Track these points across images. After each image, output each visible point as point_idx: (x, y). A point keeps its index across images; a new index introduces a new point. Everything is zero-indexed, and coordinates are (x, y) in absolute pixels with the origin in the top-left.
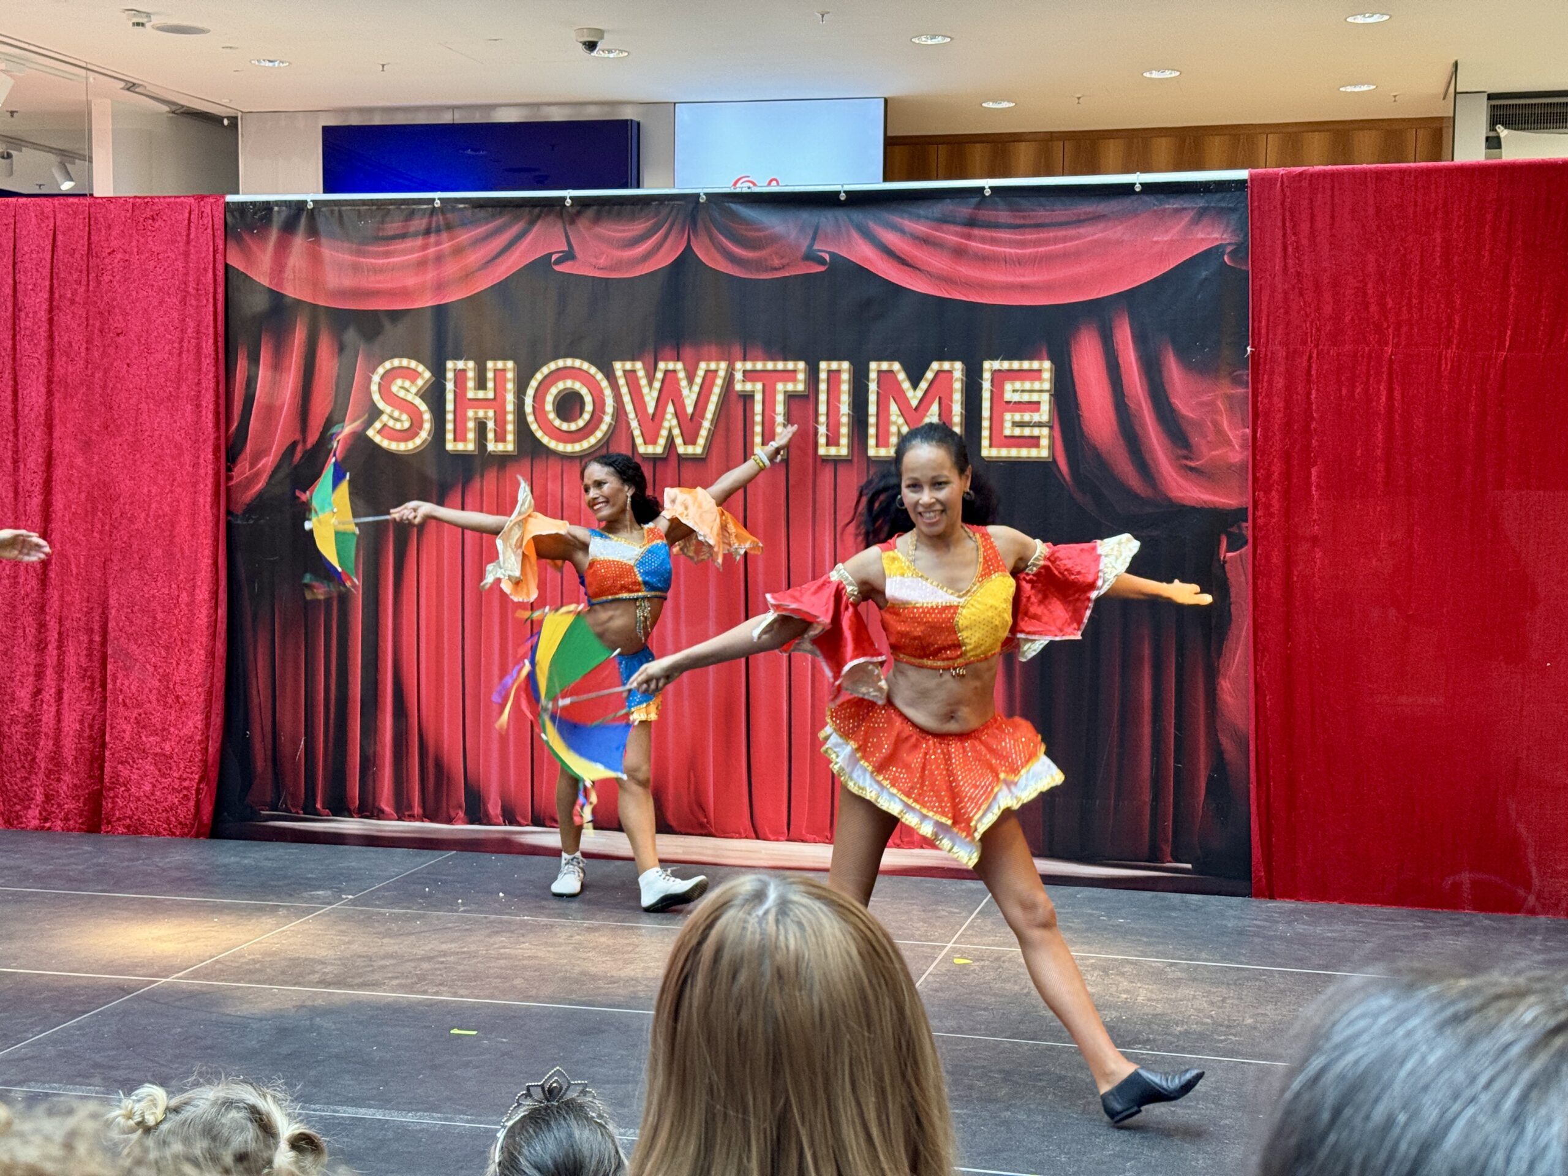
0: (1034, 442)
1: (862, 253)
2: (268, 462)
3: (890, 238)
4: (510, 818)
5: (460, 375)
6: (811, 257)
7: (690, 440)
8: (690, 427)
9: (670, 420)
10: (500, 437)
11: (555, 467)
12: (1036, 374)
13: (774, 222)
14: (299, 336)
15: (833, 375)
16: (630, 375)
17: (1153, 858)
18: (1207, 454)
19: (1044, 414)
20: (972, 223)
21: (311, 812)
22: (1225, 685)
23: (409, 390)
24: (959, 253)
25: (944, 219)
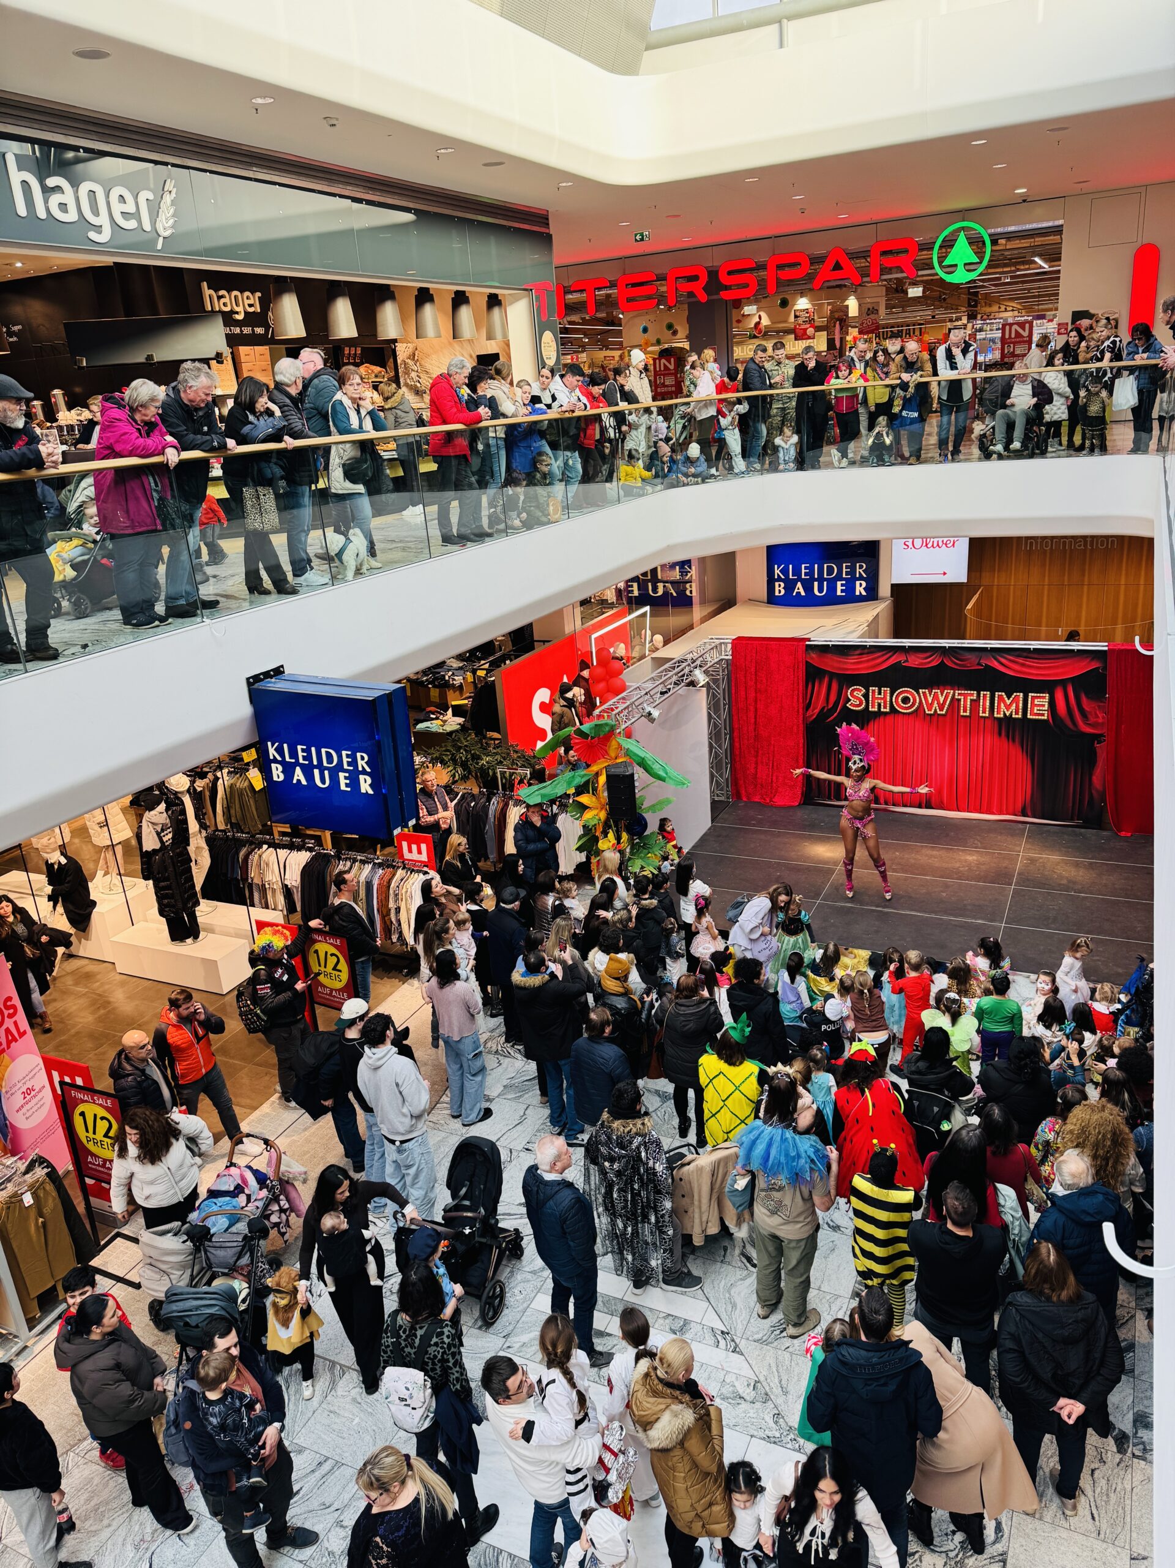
0: (1043, 715)
1: (995, 664)
2: (817, 711)
3: (1003, 660)
4: (886, 804)
5: (873, 691)
6: (979, 664)
7: (941, 710)
8: (941, 708)
9: (936, 705)
10: (885, 707)
11: (901, 716)
12: (1044, 697)
13: (968, 655)
14: (826, 680)
15: (985, 696)
16: (924, 693)
17: (1072, 819)
18: (1092, 720)
19: (1046, 708)
20: (1026, 657)
21: (830, 799)
22: (1094, 777)
23: (859, 695)
24: (1023, 665)
25: (1018, 656)
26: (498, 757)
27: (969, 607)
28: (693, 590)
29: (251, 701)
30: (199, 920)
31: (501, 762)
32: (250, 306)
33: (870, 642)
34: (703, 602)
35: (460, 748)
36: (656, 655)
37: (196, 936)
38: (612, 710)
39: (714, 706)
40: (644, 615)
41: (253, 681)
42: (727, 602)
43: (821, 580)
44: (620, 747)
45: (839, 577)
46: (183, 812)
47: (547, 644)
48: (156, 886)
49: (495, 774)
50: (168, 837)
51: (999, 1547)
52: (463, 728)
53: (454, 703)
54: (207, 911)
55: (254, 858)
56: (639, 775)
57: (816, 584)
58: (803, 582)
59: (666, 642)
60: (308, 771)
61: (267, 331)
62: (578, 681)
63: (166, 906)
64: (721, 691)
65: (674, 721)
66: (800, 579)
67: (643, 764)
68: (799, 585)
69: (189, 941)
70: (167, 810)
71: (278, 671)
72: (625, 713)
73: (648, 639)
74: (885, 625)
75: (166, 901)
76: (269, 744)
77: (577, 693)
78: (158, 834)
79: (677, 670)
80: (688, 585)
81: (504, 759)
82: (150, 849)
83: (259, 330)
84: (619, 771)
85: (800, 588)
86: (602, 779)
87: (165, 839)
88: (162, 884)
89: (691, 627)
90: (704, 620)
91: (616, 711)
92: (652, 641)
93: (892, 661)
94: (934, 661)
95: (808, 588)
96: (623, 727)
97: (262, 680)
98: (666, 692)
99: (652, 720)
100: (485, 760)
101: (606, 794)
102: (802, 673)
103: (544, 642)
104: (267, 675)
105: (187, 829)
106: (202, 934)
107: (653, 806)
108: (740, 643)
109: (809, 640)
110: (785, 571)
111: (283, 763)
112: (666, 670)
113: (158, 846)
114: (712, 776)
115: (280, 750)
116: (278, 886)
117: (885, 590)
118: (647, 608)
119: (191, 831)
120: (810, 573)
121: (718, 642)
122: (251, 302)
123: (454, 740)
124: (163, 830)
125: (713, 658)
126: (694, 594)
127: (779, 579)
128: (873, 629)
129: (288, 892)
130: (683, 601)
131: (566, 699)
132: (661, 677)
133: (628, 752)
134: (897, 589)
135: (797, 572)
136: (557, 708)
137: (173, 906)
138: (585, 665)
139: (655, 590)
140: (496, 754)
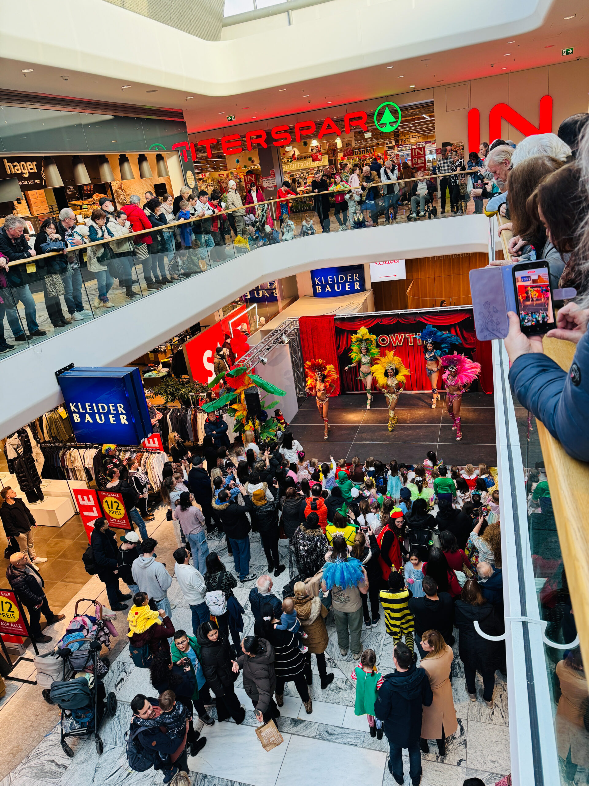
1: (422, 320)
2: (343, 349)
3: (426, 317)
6: (415, 320)
7: (400, 343)
9: (397, 341)
13: (409, 317)
14: (346, 334)
16: (391, 336)
18: (469, 341)
20: (437, 315)
21: (353, 391)
24: (435, 319)
25: (432, 315)
26: (189, 389)
27: (408, 291)
28: (277, 293)
29: (59, 384)
30: (42, 490)
31: (191, 391)
32: (31, 169)
33: (364, 314)
34: (282, 299)
35: (169, 386)
36: (263, 328)
37: (42, 499)
38: (244, 361)
39: (293, 352)
40: (254, 308)
41: (59, 374)
42: (294, 298)
43: (338, 283)
44: (250, 379)
45: (346, 281)
46: (27, 436)
47: (208, 328)
48: (17, 476)
49: (188, 397)
50: (21, 451)
51: (463, 738)
52: (169, 375)
53: (162, 361)
54: (46, 485)
55: (67, 455)
56: (260, 391)
57: (336, 285)
58: (330, 285)
59: (267, 321)
60: (92, 415)
61: (42, 181)
62: (224, 345)
63: (24, 486)
64: (296, 344)
65: (274, 362)
66: (328, 284)
67: (262, 386)
68: (328, 286)
69: (39, 502)
70: (19, 437)
71: (71, 366)
72: (250, 361)
73: (258, 320)
74: (370, 305)
75: (24, 483)
76: (71, 404)
77: (225, 351)
78: (15, 450)
79: (273, 337)
80: (274, 291)
81: (192, 389)
82: (12, 458)
83: (38, 181)
84: (251, 392)
85: (328, 288)
86: (243, 396)
87: (19, 452)
88: (21, 475)
89: (278, 312)
90: (284, 308)
91: (246, 362)
92: (259, 321)
93: (375, 322)
94: (394, 321)
95: (332, 287)
96: (250, 369)
97: (63, 372)
98: (269, 349)
99: (264, 364)
100: (182, 391)
101: (245, 403)
102: (333, 332)
103: (205, 326)
104: (65, 369)
105: (30, 445)
106: (45, 498)
107: (269, 406)
108: (303, 320)
109: (335, 315)
110: (320, 280)
111: (79, 413)
112: (268, 337)
113: (16, 456)
114: (296, 386)
115: (76, 406)
116: (81, 468)
117: (368, 286)
118: (255, 305)
119: (32, 446)
120: (333, 280)
121: (292, 320)
122: (32, 167)
123: (165, 382)
124: (18, 447)
125: (290, 328)
126: (278, 295)
127: (318, 285)
128: (365, 307)
129: (87, 471)
130: (273, 299)
131: (220, 355)
132: (266, 341)
133: (254, 381)
134: (374, 285)
135: (326, 280)
136: (216, 360)
137: (28, 485)
138: (228, 336)
139: (258, 294)
140: (188, 387)
